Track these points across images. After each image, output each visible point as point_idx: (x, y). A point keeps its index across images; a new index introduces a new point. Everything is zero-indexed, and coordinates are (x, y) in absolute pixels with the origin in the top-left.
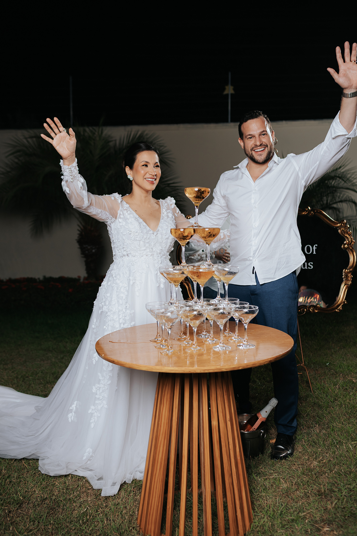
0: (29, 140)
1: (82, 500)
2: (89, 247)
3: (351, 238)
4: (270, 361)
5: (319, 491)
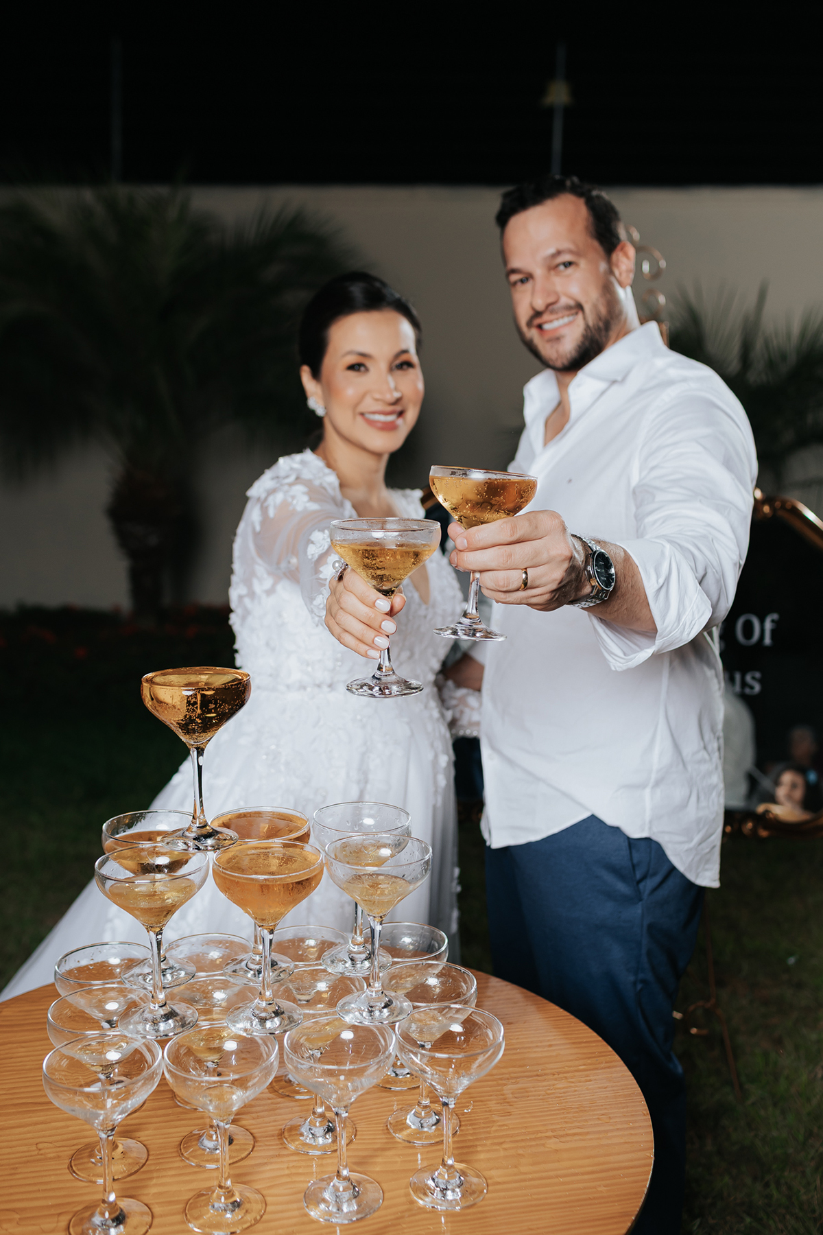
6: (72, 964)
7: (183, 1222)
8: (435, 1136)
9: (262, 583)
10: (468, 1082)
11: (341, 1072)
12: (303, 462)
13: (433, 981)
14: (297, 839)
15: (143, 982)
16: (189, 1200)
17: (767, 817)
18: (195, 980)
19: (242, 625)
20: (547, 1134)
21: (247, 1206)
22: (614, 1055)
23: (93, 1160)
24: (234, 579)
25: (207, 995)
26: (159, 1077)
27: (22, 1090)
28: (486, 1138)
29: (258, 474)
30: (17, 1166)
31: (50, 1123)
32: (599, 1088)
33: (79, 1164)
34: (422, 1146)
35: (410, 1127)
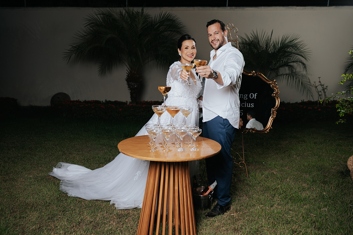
0: (99, 16)
1: (110, 223)
2: (133, 84)
3: (278, 90)
4: (203, 158)
5: (234, 228)
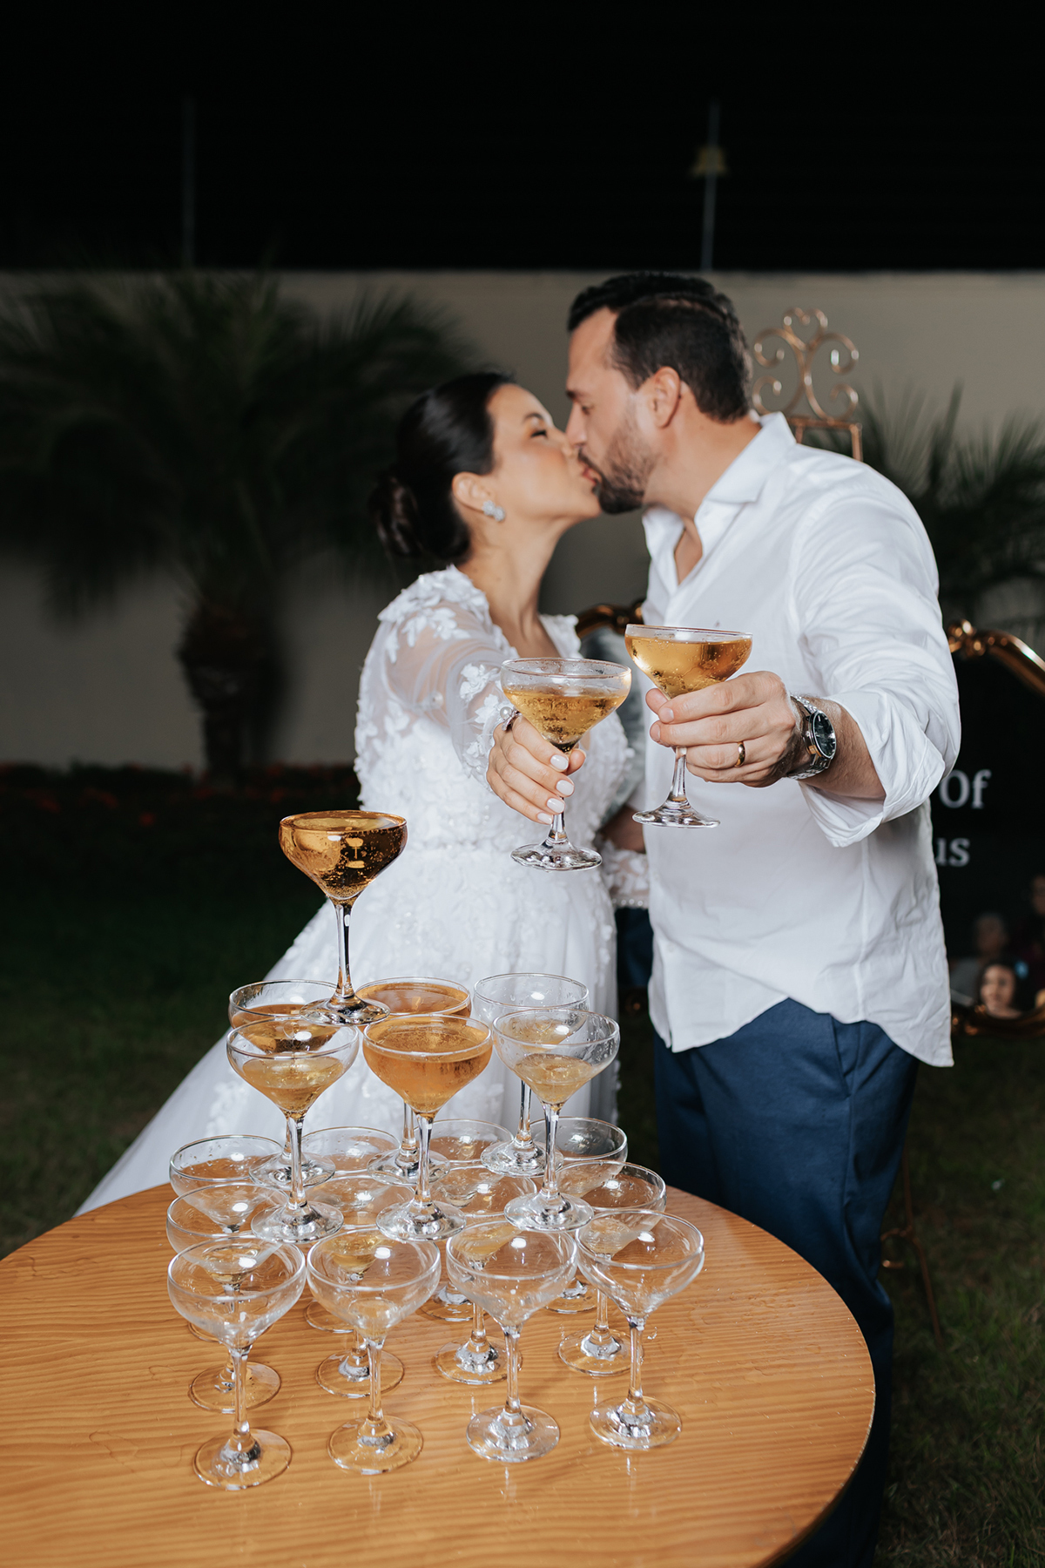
6: (188, 1161)
7: (328, 1458)
8: (615, 1366)
9: (397, 720)
10: (661, 1299)
11: (512, 1285)
12: (446, 581)
13: (613, 1185)
14: (458, 1013)
15: (274, 1180)
16: (333, 1433)
17: (976, 1011)
18: (335, 1179)
19: (370, 771)
20: (747, 1365)
21: (400, 1441)
22: (819, 1277)
23: (217, 1386)
24: (360, 717)
25: (348, 1198)
26: (302, 1288)
27: (128, 1307)
28: (676, 1369)
29: (392, 595)
30: (129, 1392)
31: (163, 1344)
32: (804, 1314)
33: (200, 1391)
34: (601, 1377)
35: (585, 1355)
